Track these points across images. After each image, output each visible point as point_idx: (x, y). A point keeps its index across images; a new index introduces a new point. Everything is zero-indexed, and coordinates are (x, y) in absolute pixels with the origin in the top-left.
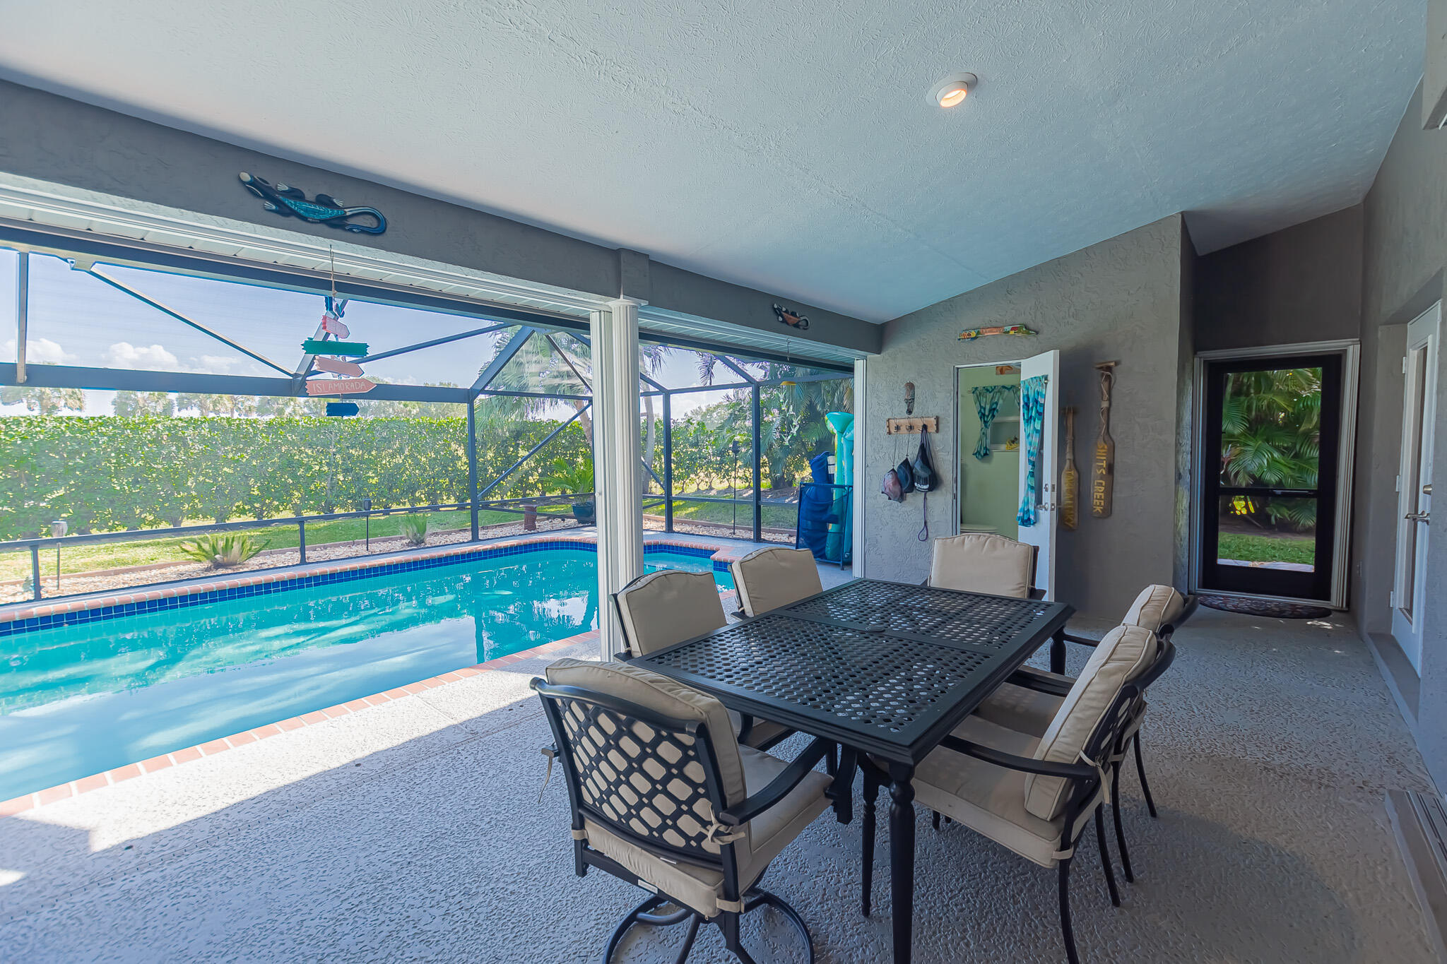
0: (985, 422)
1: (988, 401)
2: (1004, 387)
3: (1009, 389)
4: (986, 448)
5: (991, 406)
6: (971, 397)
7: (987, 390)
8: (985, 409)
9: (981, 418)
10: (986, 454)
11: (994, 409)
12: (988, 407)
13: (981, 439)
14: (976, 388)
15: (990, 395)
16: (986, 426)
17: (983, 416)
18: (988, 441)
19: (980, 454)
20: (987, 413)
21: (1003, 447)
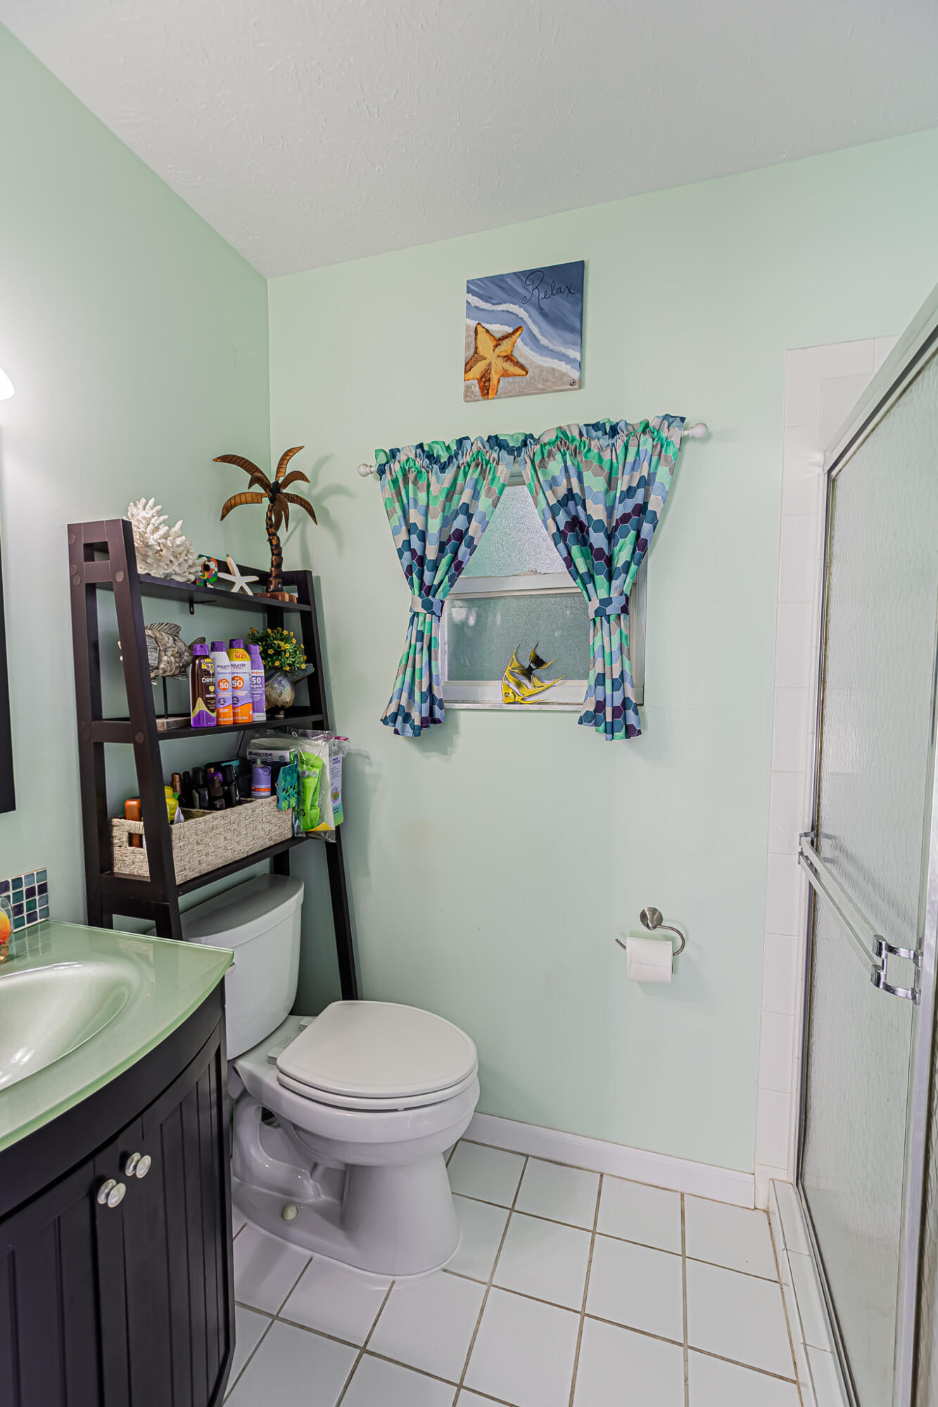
0: (427, 590)
1: (436, 506)
2: (496, 442)
3: (514, 452)
4: (430, 695)
5: (446, 522)
6: (376, 493)
7: (431, 457)
8: (423, 537)
9: (409, 571)
10: (430, 720)
11: (460, 535)
12: (434, 526)
13: (409, 662)
14: (393, 454)
15: (440, 482)
16: (428, 606)
17: (417, 565)
18: (442, 665)
19: (407, 718)
20: (431, 553)
21: (492, 691)
